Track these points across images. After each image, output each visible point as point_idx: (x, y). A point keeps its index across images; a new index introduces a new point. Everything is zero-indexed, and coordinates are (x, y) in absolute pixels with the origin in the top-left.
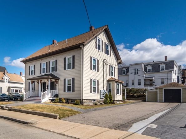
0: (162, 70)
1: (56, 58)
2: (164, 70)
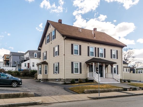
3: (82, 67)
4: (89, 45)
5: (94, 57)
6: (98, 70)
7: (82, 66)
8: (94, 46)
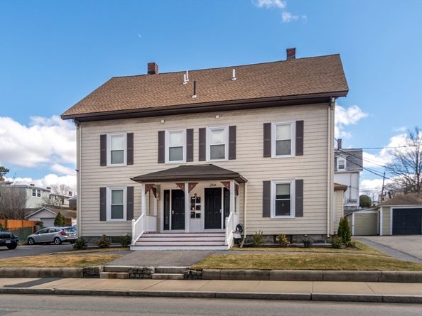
0: (340, 168)
1: (230, 121)
2: (343, 168)
3: (135, 202)
4: (165, 126)
5: (184, 162)
6: (202, 204)
7: (135, 198)
8: (184, 124)
